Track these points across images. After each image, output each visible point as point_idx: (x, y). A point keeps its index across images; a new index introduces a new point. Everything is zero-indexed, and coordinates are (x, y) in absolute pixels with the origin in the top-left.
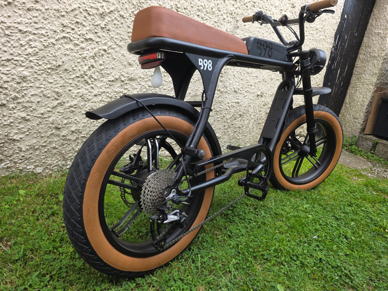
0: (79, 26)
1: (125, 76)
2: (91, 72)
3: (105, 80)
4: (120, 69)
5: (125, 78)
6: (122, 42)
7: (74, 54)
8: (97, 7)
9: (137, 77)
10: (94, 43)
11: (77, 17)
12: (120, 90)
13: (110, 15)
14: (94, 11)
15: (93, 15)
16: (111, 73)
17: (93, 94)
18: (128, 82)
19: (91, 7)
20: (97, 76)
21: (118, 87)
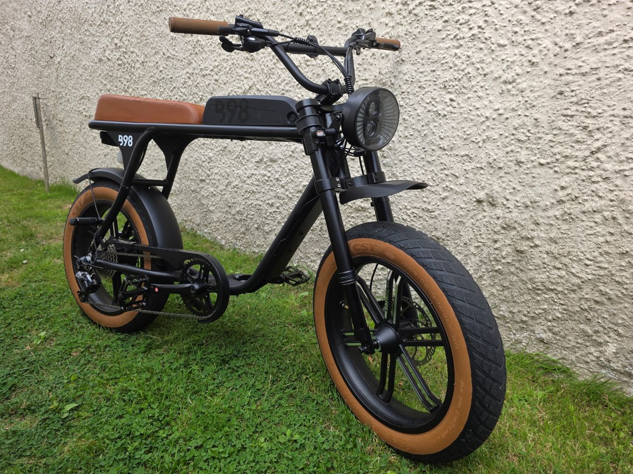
3: (254, 160)
17: (247, 176)
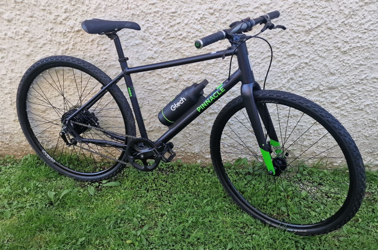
0: (284, 45)
1: (324, 85)
2: (290, 84)
4: (320, 79)
5: (324, 88)
6: (326, 53)
7: (276, 70)
8: (303, 25)
9: (337, 86)
10: (297, 57)
11: (283, 37)
12: (316, 99)
13: (317, 30)
14: (300, 29)
15: (299, 32)
16: (309, 83)
18: (327, 91)
19: (298, 26)
20: (295, 87)
21: (315, 96)
